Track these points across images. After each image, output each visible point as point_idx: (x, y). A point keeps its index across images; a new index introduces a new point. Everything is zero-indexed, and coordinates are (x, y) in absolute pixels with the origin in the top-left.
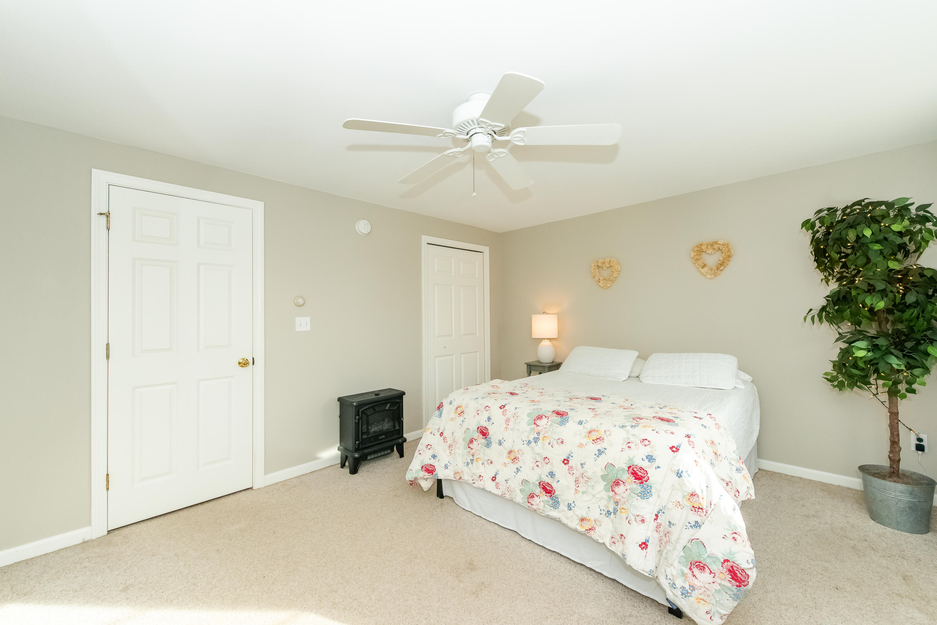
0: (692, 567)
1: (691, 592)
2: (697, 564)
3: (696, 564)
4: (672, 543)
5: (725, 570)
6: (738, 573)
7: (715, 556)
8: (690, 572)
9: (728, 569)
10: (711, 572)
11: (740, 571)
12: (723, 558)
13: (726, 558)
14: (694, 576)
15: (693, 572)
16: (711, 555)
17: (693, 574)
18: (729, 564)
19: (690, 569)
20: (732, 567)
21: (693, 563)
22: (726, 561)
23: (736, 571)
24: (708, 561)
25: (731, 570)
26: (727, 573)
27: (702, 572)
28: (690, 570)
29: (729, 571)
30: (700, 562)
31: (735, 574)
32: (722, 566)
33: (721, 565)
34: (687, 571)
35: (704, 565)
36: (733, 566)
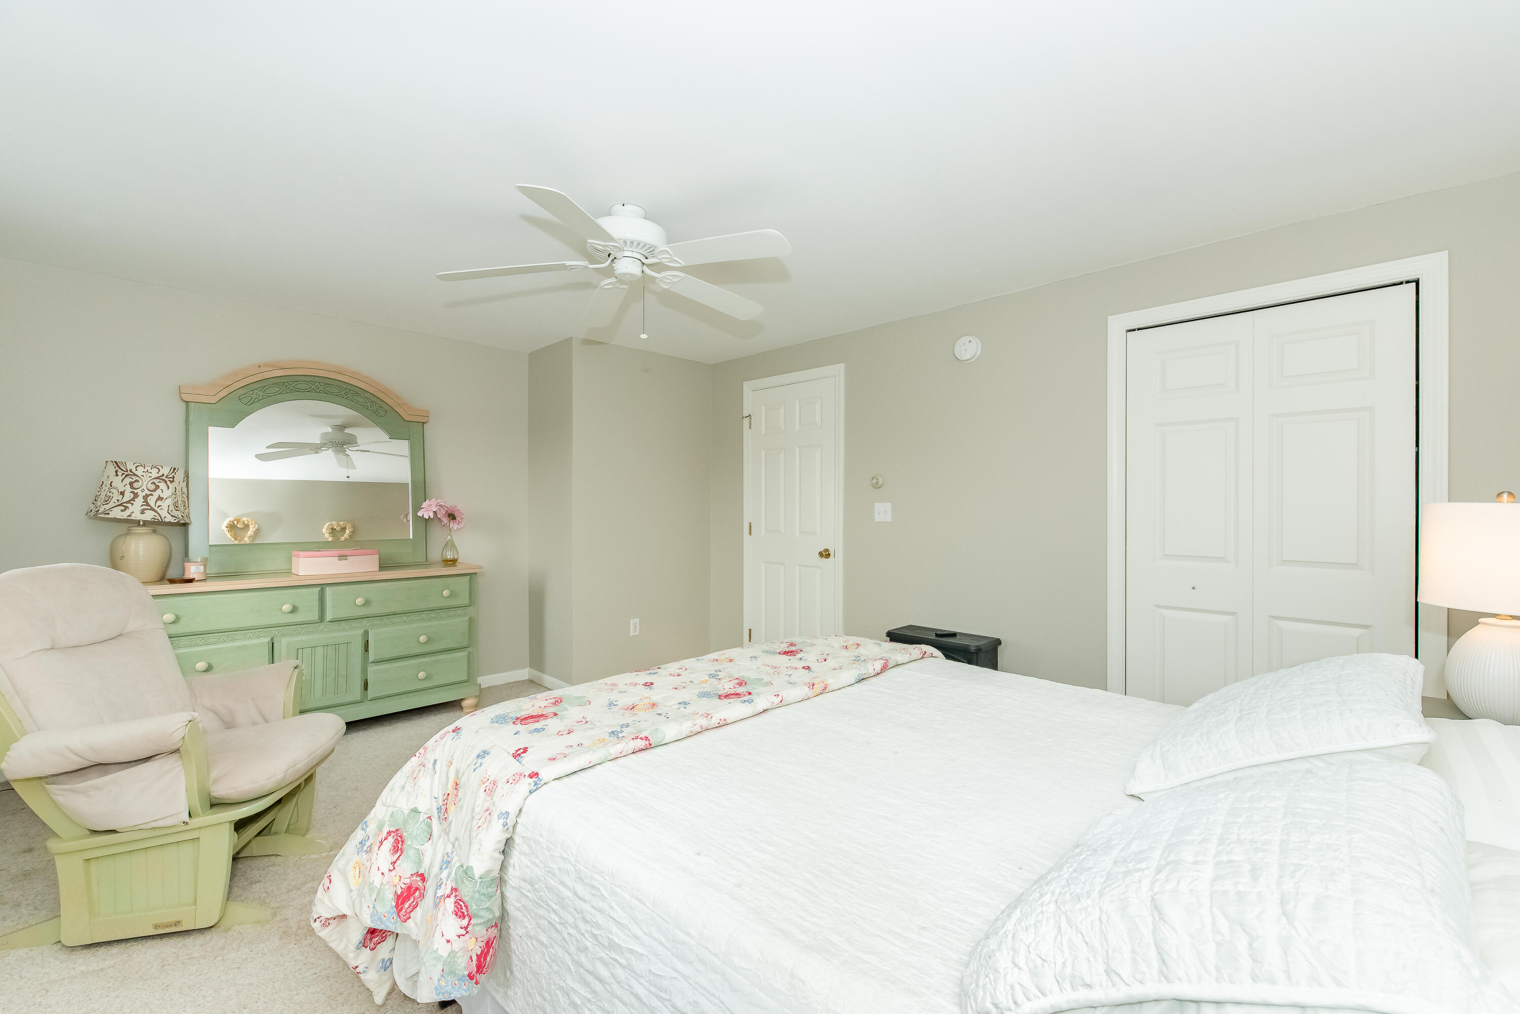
0: (393, 835)
1: (365, 850)
2: (400, 839)
3: (398, 838)
4: (415, 784)
5: (408, 881)
6: (410, 902)
7: (422, 859)
8: (385, 834)
9: (411, 884)
10: (395, 862)
11: (414, 903)
12: (425, 870)
13: (426, 876)
14: (381, 843)
15: (386, 839)
16: (421, 853)
17: (383, 840)
18: (420, 884)
19: (389, 833)
20: (417, 889)
21: (398, 832)
22: (423, 877)
23: (413, 897)
24: (410, 852)
25: (413, 889)
26: (404, 886)
27: (392, 852)
28: (387, 833)
29: (409, 888)
30: (403, 841)
31: (407, 898)
32: (412, 875)
33: (413, 873)
34: (385, 831)
35: (401, 848)
36: (419, 890)
